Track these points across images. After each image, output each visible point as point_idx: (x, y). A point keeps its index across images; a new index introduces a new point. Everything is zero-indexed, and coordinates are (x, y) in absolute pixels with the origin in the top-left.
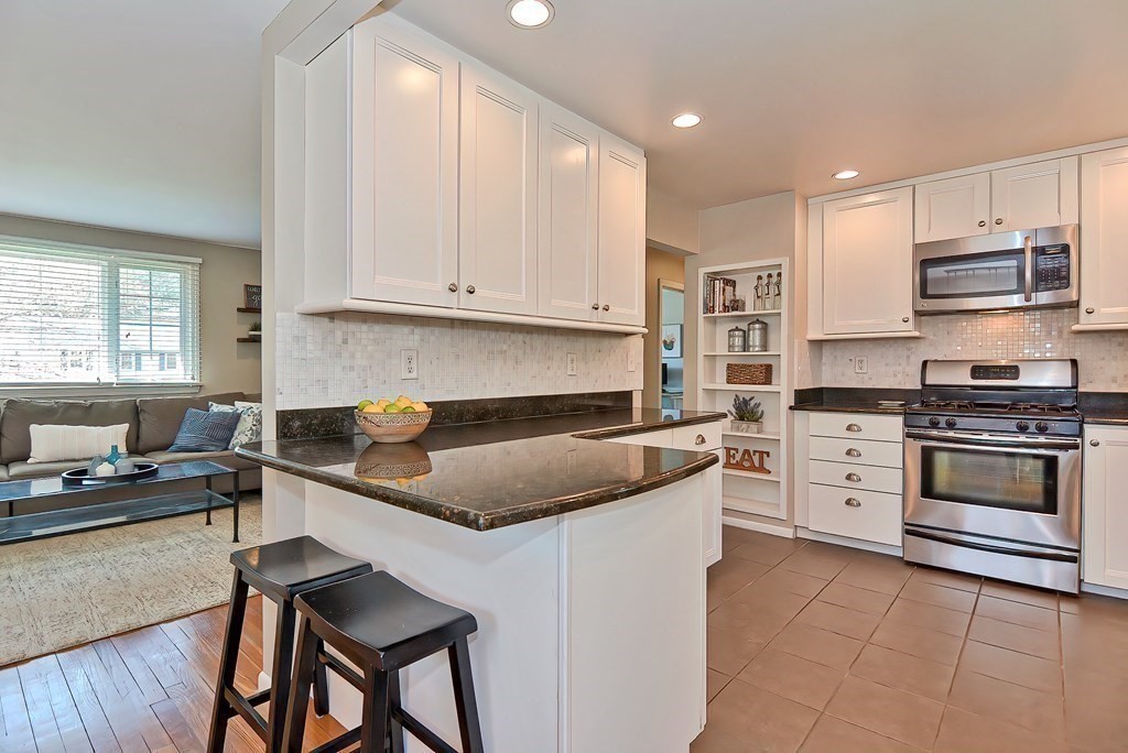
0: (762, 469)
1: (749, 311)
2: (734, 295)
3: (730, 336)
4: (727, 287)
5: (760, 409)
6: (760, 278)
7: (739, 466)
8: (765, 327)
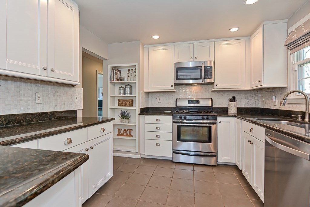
0: (130, 135)
1: (125, 81)
2: (121, 76)
3: (119, 90)
4: (118, 72)
5: (129, 115)
6: (129, 70)
7: (122, 135)
8: (131, 87)
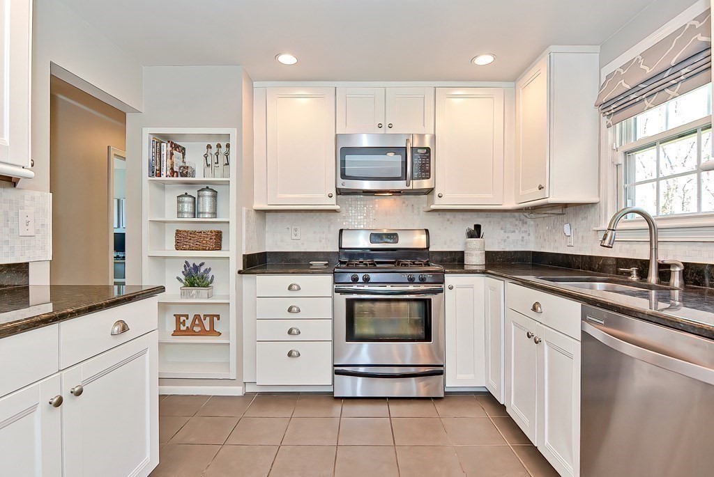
0: (213, 332)
1: (199, 177)
2: (183, 162)
3: (179, 202)
4: (175, 152)
5: (210, 275)
6: (209, 147)
7: (190, 332)
8: (215, 195)
